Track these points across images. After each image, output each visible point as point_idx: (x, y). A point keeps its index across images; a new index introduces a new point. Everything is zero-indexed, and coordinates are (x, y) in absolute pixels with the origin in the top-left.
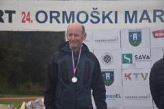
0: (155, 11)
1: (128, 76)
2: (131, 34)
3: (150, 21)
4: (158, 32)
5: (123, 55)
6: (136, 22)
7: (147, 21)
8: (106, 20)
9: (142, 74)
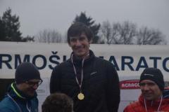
3: (118, 70)
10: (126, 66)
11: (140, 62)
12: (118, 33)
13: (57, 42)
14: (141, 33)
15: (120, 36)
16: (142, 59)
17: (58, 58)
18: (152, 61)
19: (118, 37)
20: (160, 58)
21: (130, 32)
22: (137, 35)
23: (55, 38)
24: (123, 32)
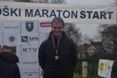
0: (43, 10)
1: (25, 50)
2: (27, 24)
3: (40, 16)
4: (43, 23)
5: (22, 37)
6: (32, 16)
7: (39, 16)
8: (14, 14)
9: (34, 49)
10: (45, 15)
11: (52, 13)
16: (53, 11)
17: (8, 10)
18: (58, 12)
20: (62, 11)
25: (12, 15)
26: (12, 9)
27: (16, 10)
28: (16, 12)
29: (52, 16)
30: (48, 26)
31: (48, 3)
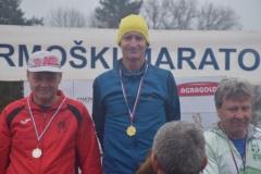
0: (180, 50)
3: (172, 67)
7: (168, 66)
8: (98, 62)
10: (185, 63)
11: (205, 57)
12: (169, 13)
13: (79, 26)
14: (203, 12)
15: (172, 17)
16: (209, 51)
17: (84, 50)
18: (223, 54)
19: (170, 19)
20: (234, 51)
21: (187, 12)
22: (199, 16)
23: (74, 20)
24: (177, 12)
25: (93, 66)
26: (93, 49)
27: (105, 50)
28: (104, 56)
29: (206, 66)
30: (199, 94)
31: (190, 29)
